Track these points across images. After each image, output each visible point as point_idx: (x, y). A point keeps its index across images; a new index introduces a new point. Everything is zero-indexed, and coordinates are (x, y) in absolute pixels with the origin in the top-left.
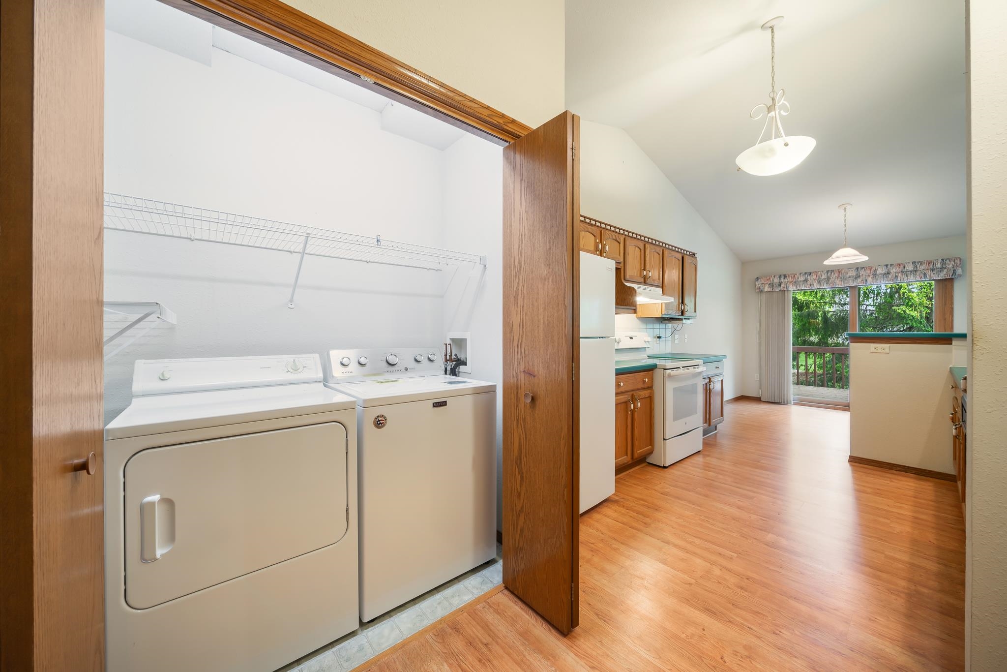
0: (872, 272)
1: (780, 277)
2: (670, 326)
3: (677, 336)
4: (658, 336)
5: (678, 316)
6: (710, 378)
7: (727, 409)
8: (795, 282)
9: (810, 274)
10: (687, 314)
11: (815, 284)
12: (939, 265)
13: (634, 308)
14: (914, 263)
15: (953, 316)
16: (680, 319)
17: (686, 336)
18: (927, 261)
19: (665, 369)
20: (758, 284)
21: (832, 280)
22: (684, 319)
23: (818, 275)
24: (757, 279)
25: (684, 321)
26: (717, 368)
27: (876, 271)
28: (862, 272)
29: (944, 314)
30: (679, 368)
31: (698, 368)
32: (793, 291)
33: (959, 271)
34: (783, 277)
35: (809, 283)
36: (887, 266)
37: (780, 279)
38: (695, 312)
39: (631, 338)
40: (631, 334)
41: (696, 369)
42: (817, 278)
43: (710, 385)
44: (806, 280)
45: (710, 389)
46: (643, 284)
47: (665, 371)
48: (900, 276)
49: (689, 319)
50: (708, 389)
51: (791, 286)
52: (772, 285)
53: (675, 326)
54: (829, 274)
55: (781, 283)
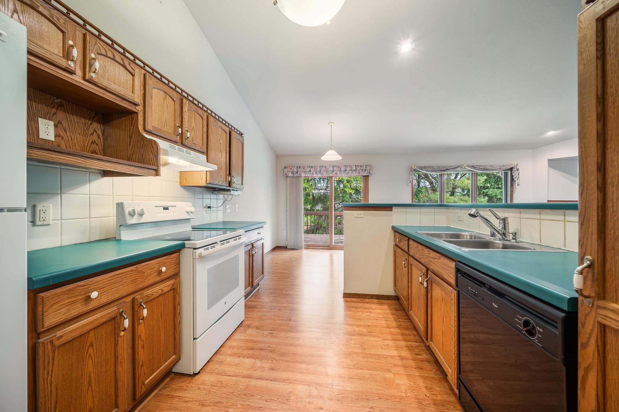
0: (339, 169)
1: (297, 167)
2: (221, 196)
3: (228, 206)
4: (209, 206)
5: (226, 186)
6: (252, 244)
7: (267, 259)
8: (305, 172)
9: (312, 167)
10: (234, 185)
11: (314, 173)
12: (364, 168)
13: (155, 168)
14: (355, 166)
15: (368, 195)
16: (229, 190)
17: (237, 205)
18: (360, 165)
19: (194, 249)
20: (285, 170)
21: (322, 172)
22: (232, 190)
23: (316, 168)
24: (285, 167)
25: (232, 192)
26: (258, 233)
27: (341, 168)
28: (335, 168)
29: (366, 194)
30: (216, 243)
31: (240, 238)
32: (304, 177)
33: (371, 172)
34: (298, 168)
35: (311, 172)
36: (345, 166)
37: (297, 169)
38: (242, 184)
39: (166, 208)
40: (166, 204)
41: (238, 240)
42: (315, 170)
43: (252, 250)
44: (310, 171)
45: (252, 254)
46: (180, 144)
47: (194, 251)
48: (350, 172)
49: (237, 190)
50: (251, 254)
51: (303, 174)
52: (293, 172)
53: (226, 196)
54: (321, 168)
55: (297, 172)
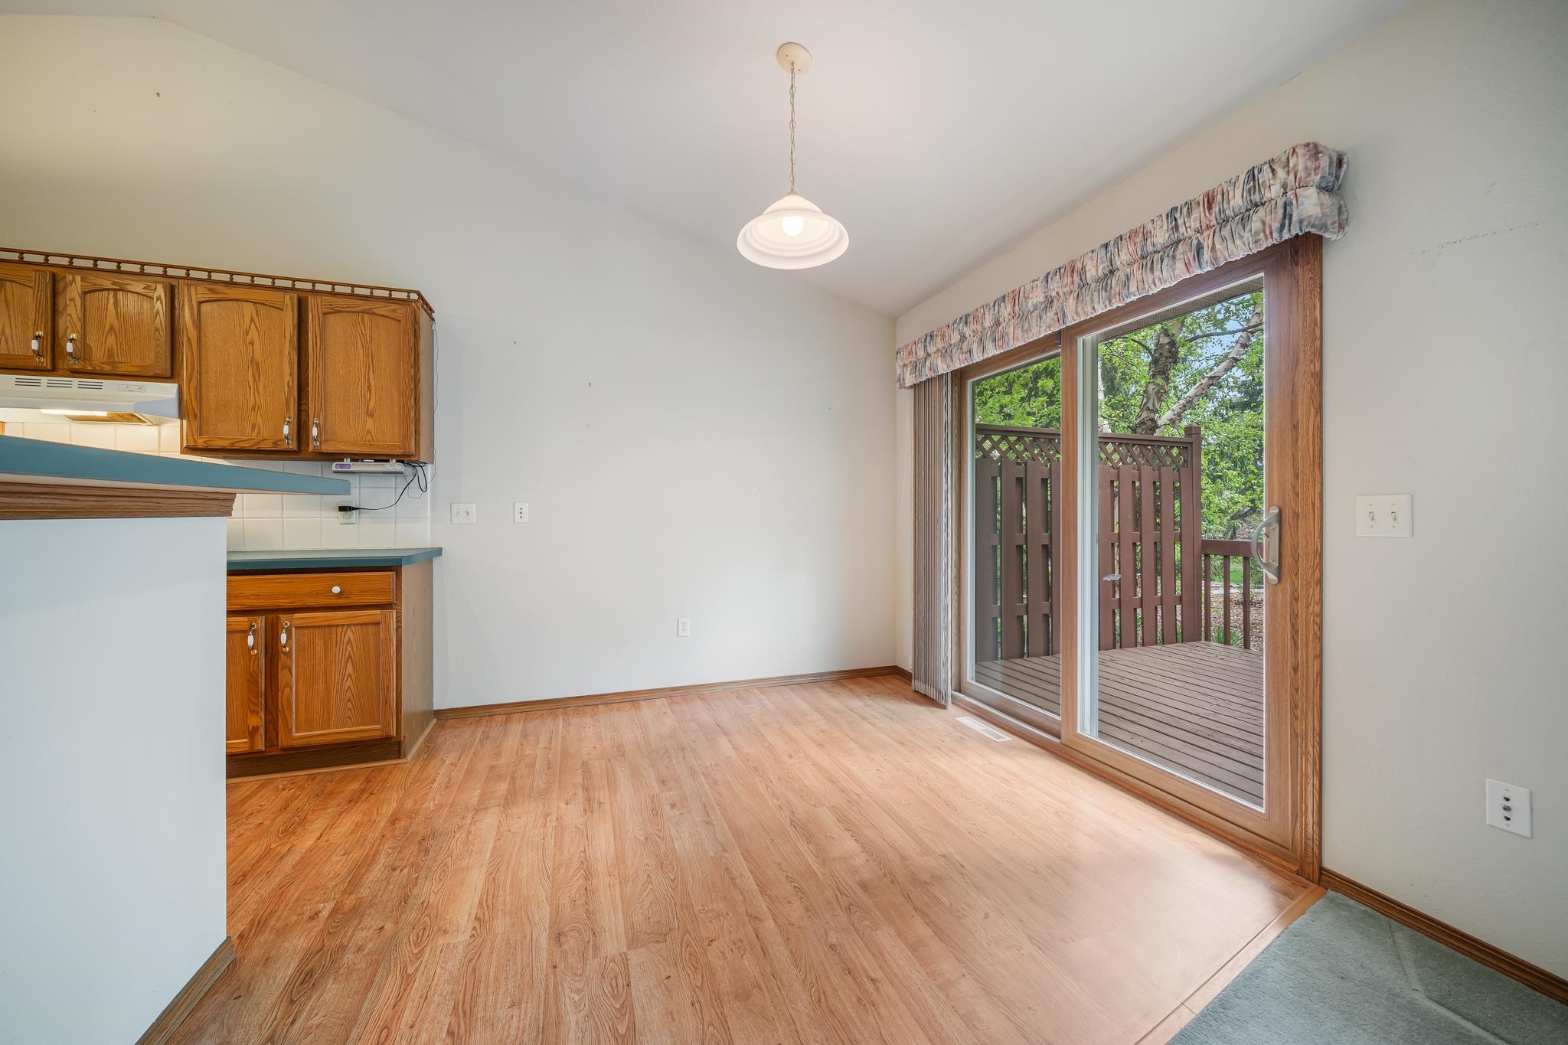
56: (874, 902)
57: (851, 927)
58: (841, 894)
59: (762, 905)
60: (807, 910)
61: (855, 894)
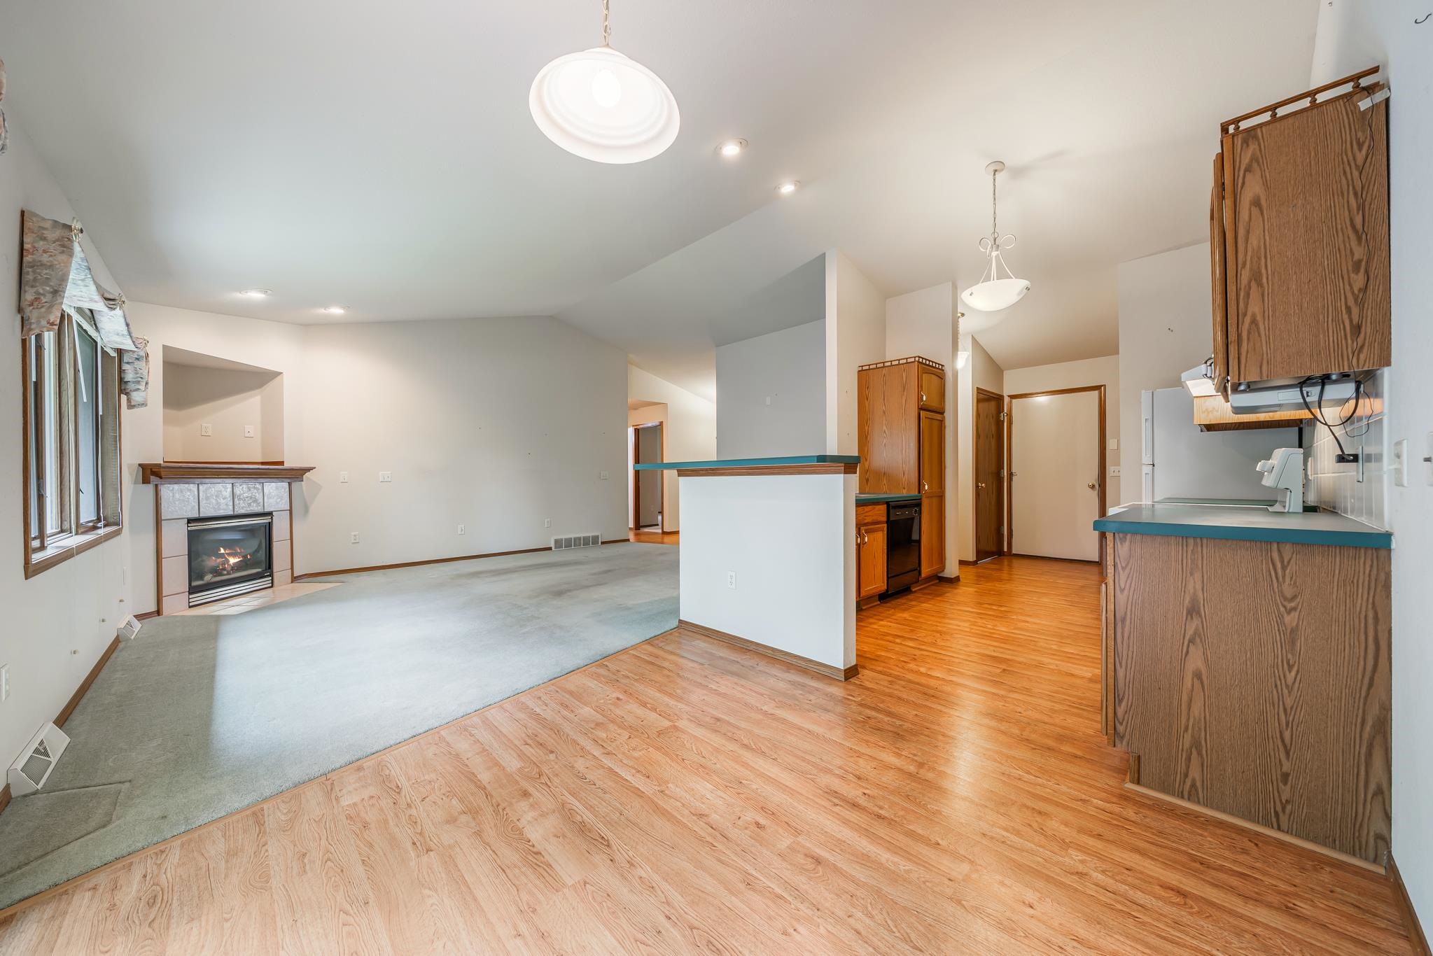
56: (519, 785)
57: (539, 765)
58: (547, 784)
59: (607, 762)
60: (573, 767)
61: (535, 787)
